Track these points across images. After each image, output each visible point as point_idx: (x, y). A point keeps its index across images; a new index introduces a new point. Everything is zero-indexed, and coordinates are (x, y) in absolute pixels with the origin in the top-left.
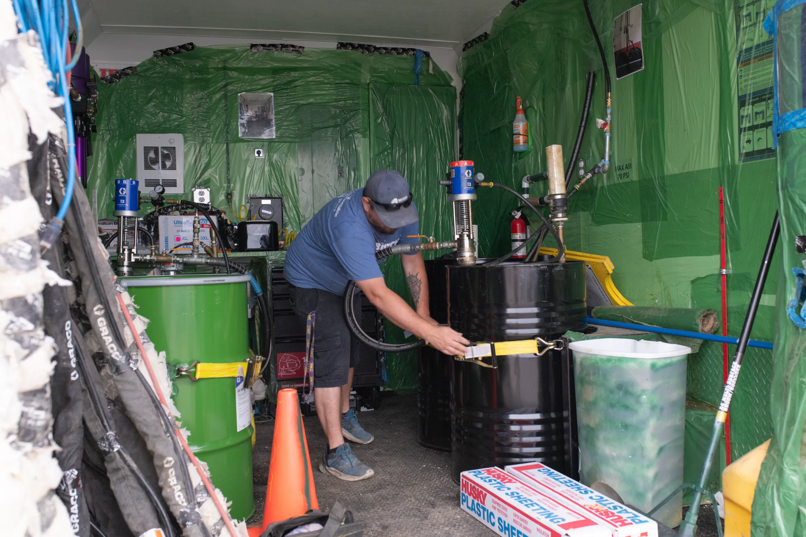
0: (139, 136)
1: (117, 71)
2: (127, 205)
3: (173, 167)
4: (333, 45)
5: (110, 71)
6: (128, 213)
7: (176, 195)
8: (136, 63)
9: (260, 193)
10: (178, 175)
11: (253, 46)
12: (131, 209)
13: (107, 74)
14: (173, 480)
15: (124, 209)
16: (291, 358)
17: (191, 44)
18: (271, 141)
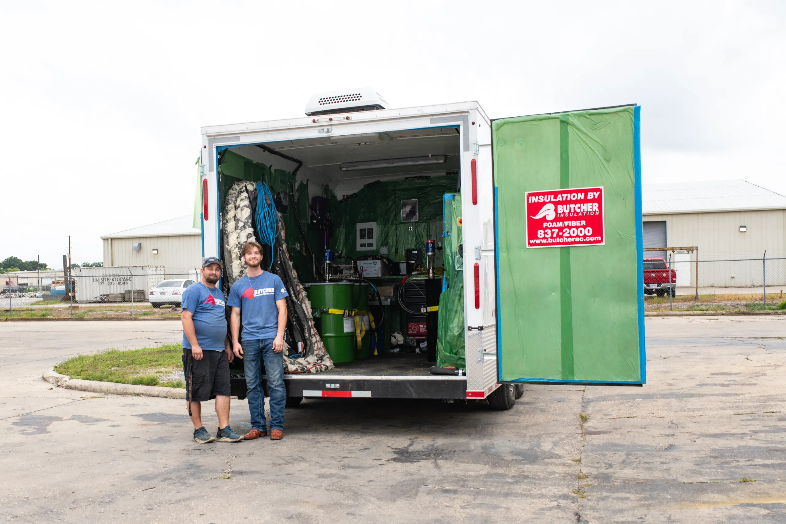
0: (358, 224)
1: (349, 196)
2: (328, 259)
3: (372, 238)
4: (444, 174)
5: (346, 195)
6: (328, 262)
7: (373, 251)
8: (356, 191)
9: (413, 247)
10: (374, 241)
11: (406, 178)
12: (329, 260)
13: (345, 197)
14: (306, 331)
15: (327, 260)
16: (414, 325)
17: (379, 181)
18: (416, 222)
